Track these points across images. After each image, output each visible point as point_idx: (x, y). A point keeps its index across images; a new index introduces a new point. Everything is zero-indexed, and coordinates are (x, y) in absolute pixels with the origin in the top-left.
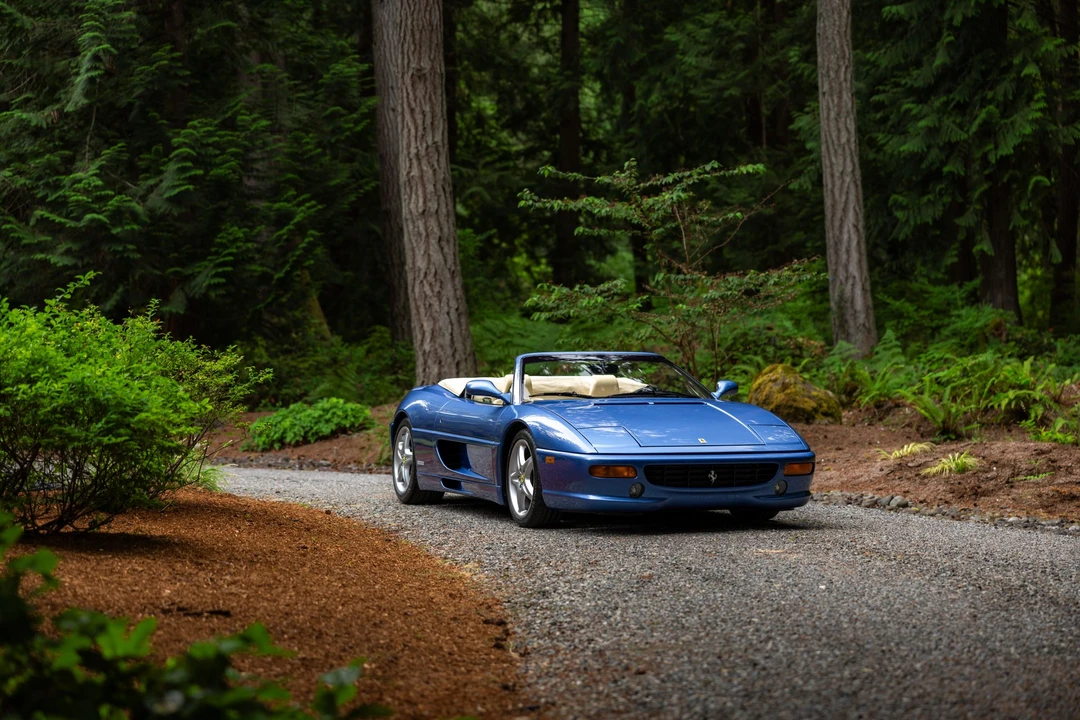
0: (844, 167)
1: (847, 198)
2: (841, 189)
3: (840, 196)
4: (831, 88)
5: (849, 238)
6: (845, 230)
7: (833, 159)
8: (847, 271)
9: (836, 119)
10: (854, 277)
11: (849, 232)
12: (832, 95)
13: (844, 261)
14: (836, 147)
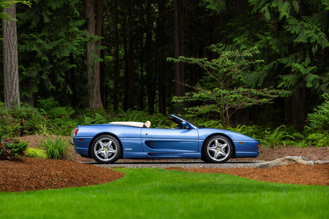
1: (16, 65)
2: (14, 61)
4: (11, 24)
6: (15, 77)
7: (12, 50)
8: (15, 92)
9: (13, 36)
12: (11, 27)
13: (14, 88)
14: (13, 46)
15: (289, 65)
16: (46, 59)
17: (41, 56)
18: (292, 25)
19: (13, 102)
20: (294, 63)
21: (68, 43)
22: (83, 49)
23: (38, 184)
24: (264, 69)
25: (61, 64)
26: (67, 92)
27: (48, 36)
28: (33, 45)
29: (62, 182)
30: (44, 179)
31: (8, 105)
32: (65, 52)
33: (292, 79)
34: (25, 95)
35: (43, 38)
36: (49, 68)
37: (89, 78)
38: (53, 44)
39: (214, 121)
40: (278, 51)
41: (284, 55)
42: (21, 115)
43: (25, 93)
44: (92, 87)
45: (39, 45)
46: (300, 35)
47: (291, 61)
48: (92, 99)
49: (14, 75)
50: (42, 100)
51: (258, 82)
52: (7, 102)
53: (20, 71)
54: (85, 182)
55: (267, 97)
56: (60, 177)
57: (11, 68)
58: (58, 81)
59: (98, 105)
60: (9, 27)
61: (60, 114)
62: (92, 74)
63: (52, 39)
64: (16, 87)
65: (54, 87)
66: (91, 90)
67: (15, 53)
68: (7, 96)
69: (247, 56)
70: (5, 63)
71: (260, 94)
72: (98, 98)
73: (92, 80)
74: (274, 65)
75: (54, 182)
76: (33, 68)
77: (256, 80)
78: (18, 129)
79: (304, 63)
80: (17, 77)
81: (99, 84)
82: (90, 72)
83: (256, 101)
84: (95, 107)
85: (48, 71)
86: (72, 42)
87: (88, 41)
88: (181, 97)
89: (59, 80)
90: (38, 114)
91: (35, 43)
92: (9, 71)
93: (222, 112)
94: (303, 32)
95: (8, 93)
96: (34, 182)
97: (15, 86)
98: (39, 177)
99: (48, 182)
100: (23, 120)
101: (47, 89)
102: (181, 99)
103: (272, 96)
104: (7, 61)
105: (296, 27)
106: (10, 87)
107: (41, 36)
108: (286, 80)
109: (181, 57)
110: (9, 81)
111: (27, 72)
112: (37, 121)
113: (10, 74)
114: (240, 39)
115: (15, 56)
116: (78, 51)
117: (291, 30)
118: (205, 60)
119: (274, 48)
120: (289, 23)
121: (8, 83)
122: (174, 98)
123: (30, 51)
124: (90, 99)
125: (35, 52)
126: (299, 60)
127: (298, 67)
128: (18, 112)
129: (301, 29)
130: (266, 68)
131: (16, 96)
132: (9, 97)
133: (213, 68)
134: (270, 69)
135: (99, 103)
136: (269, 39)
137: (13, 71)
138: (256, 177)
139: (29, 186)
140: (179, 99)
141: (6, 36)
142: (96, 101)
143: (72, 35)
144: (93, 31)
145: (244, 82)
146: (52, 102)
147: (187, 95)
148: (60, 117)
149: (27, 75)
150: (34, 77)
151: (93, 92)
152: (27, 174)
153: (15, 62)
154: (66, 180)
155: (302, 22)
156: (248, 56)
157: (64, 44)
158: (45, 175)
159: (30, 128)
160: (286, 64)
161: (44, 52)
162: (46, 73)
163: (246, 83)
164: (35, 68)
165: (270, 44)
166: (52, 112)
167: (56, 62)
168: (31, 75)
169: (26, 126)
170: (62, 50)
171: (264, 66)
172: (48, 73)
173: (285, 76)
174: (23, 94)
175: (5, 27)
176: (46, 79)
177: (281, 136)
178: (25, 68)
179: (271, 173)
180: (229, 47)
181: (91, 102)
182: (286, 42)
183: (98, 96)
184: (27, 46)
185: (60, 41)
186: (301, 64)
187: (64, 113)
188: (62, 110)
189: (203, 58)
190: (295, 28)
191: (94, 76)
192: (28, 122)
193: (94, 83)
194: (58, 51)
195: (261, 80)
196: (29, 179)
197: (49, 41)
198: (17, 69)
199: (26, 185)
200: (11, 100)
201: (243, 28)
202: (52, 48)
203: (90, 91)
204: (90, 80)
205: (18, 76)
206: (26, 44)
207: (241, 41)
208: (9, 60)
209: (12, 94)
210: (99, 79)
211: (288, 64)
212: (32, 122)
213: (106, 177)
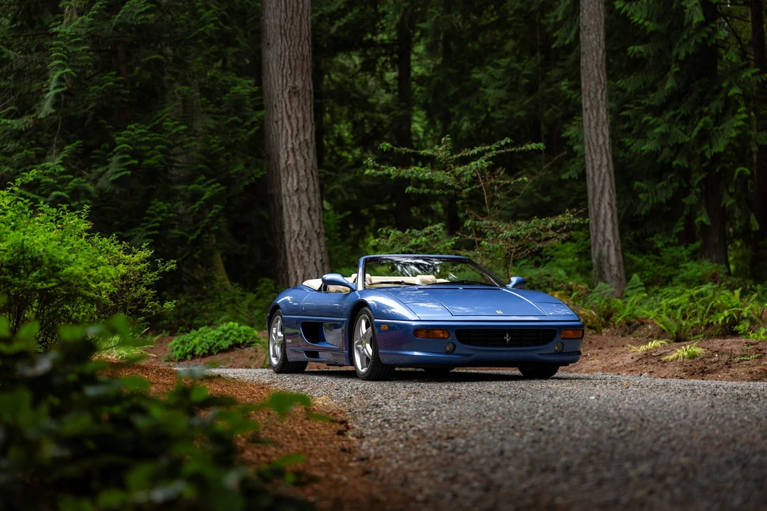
0: (602, 163)
2: (599, 177)
3: (599, 181)
4: (591, 105)
5: (606, 212)
6: (603, 206)
7: (594, 156)
8: (604, 236)
9: (595, 127)
10: (609, 241)
12: (592, 110)
13: (602, 229)
14: (596, 147)
17: (672, 158)
36: (698, 180)
57: (594, 190)
58: (722, 206)
64: (605, 226)
65: (706, 219)
76: (662, 183)
85: (699, 186)
89: (724, 203)
97: (602, 225)
137: (598, 195)
149: (647, 199)
162: (694, 192)
164: (666, 184)
198: (606, 192)
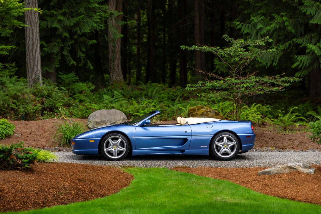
1: (37, 42)
3: (36, 41)
4: (33, 2)
6: (37, 53)
7: (33, 27)
8: (37, 68)
9: (34, 13)
11: (38, 54)
12: (33, 5)
13: (36, 65)
14: (34, 23)
15: (304, 46)
16: (67, 35)
17: (62, 32)
18: (308, 6)
19: (35, 78)
20: (309, 45)
21: (88, 19)
22: (103, 24)
23: (46, 199)
24: (279, 49)
25: (82, 39)
26: (88, 67)
27: (68, 12)
28: (54, 22)
29: (69, 194)
30: (51, 193)
31: (30, 81)
32: (85, 28)
33: (306, 60)
34: (46, 70)
35: (64, 14)
36: (70, 44)
37: (110, 51)
38: (74, 21)
39: (229, 102)
40: (293, 31)
41: (299, 35)
42: (42, 94)
43: (46, 68)
44: (113, 60)
45: (60, 21)
46: (315, 16)
47: (306, 41)
48: (113, 71)
49: (36, 52)
50: (63, 76)
51: (273, 61)
52: (29, 78)
53: (42, 47)
54: (92, 193)
55: (278, 86)
56: (67, 189)
57: (33, 45)
58: (78, 56)
59: (119, 77)
60: (30, 5)
61: (81, 90)
62: (113, 47)
63: (73, 15)
64: (38, 63)
65: (75, 63)
66: (112, 62)
67: (37, 29)
68: (29, 73)
69: (259, 44)
70: (27, 40)
71: (272, 82)
72: (119, 71)
73: (113, 53)
74: (290, 44)
75: (61, 195)
76: (55, 44)
77: (272, 59)
78: (38, 109)
79: (319, 44)
80: (39, 54)
81: (120, 57)
82: (111, 45)
83: (268, 89)
84: (116, 80)
85: (69, 47)
86: (93, 18)
87: (108, 16)
88: (194, 85)
89: (80, 55)
90: (59, 92)
91: (56, 19)
92: (30, 48)
93: (234, 99)
94: (318, 13)
95: (30, 69)
96: (42, 196)
97: (36, 63)
98: (47, 190)
99: (56, 196)
100: (44, 99)
101: (68, 65)
102: (195, 87)
103: (283, 84)
104: (29, 38)
105: (312, 8)
106: (32, 64)
107: (62, 12)
108: (301, 61)
109: (195, 46)
110: (31, 58)
111: (48, 48)
112: (58, 100)
113: (32, 51)
114: (257, 18)
115: (36, 33)
116: (98, 26)
117: (306, 11)
118: (218, 49)
119: (289, 28)
120: (305, 4)
121: (30, 60)
122: (187, 86)
123: (51, 27)
124: (111, 72)
125: (56, 29)
126: (314, 41)
127: (313, 48)
128: (39, 91)
129: (317, 10)
130: (281, 48)
131: (38, 73)
132: (31, 73)
133: (226, 56)
134: (286, 48)
135: (119, 75)
136: (284, 20)
137: (35, 47)
138: (257, 186)
139: (36, 201)
140: (192, 87)
141: (28, 14)
142: (117, 73)
143: (93, 10)
144: (113, 5)
145: (260, 61)
146: (73, 77)
147: (200, 83)
148: (81, 92)
149: (48, 51)
150: (55, 53)
151: (114, 65)
152: (36, 188)
153: (37, 39)
154: (73, 192)
155: (317, 3)
156: (261, 45)
157: (85, 21)
158: (53, 188)
159: (51, 107)
160: (301, 44)
161: (65, 28)
162: (67, 49)
163: (262, 62)
164: (56, 44)
165: (286, 24)
166: (73, 88)
167: (77, 38)
168: (53, 51)
169: (46, 105)
170: (83, 26)
171: (279, 46)
172: (69, 49)
173: (300, 56)
174: (45, 70)
175: (27, 4)
176: (67, 54)
177: (294, 118)
178: (47, 43)
179: (271, 182)
180: (245, 26)
181: (112, 75)
182: (302, 22)
183: (119, 69)
184: (48, 22)
185: (80, 17)
186: (316, 45)
187: (84, 89)
188: (83, 86)
189: (216, 47)
190: (310, 9)
191: (115, 49)
192: (49, 101)
193: (115, 56)
194: (79, 28)
195: (276, 60)
196: (37, 193)
197: (70, 17)
198: (38, 46)
199: (34, 201)
200: (33, 76)
201: (260, 4)
202: (72, 24)
203: (111, 64)
204: (111, 53)
205: (39, 52)
206: (48, 20)
207: (258, 19)
208: (31, 37)
209: (34, 70)
210: (120, 52)
211: (303, 44)
212: (53, 101)
213: (113, 185)
